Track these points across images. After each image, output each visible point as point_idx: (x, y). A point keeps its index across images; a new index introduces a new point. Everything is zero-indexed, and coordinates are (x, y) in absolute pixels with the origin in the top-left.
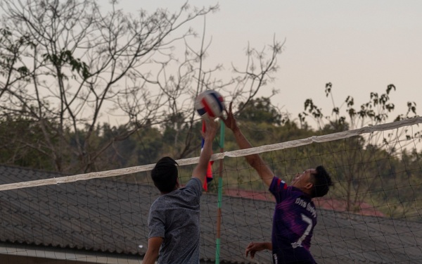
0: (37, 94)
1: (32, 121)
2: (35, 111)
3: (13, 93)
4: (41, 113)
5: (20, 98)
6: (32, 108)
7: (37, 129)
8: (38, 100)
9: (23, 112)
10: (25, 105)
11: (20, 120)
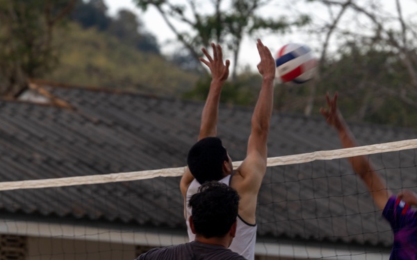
0: (399, 10)
1: (391, 54)
2: (396, 37)
3: (359, 10)
4: (404, 40)
5: (372, 17)
6: (390, 33)
7: (400, 66)
8: (401, 19)
9: (377, 39)
10: (380, 28)
11: (372, 53)
